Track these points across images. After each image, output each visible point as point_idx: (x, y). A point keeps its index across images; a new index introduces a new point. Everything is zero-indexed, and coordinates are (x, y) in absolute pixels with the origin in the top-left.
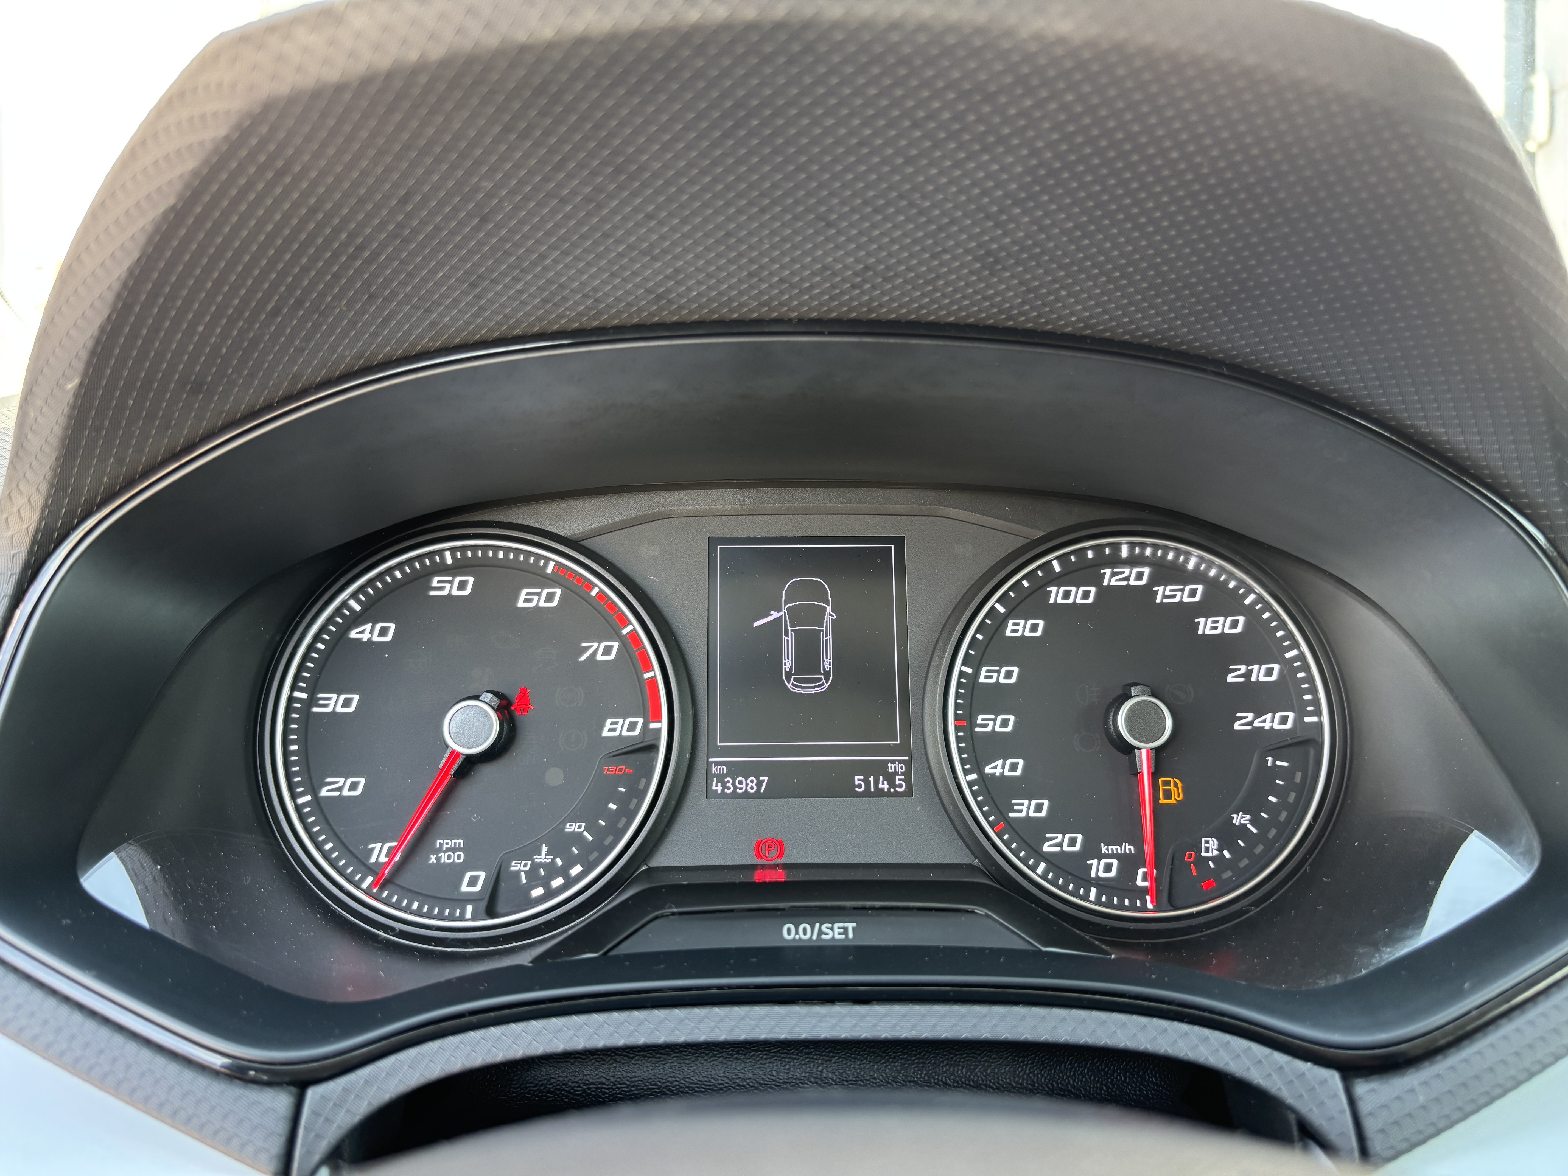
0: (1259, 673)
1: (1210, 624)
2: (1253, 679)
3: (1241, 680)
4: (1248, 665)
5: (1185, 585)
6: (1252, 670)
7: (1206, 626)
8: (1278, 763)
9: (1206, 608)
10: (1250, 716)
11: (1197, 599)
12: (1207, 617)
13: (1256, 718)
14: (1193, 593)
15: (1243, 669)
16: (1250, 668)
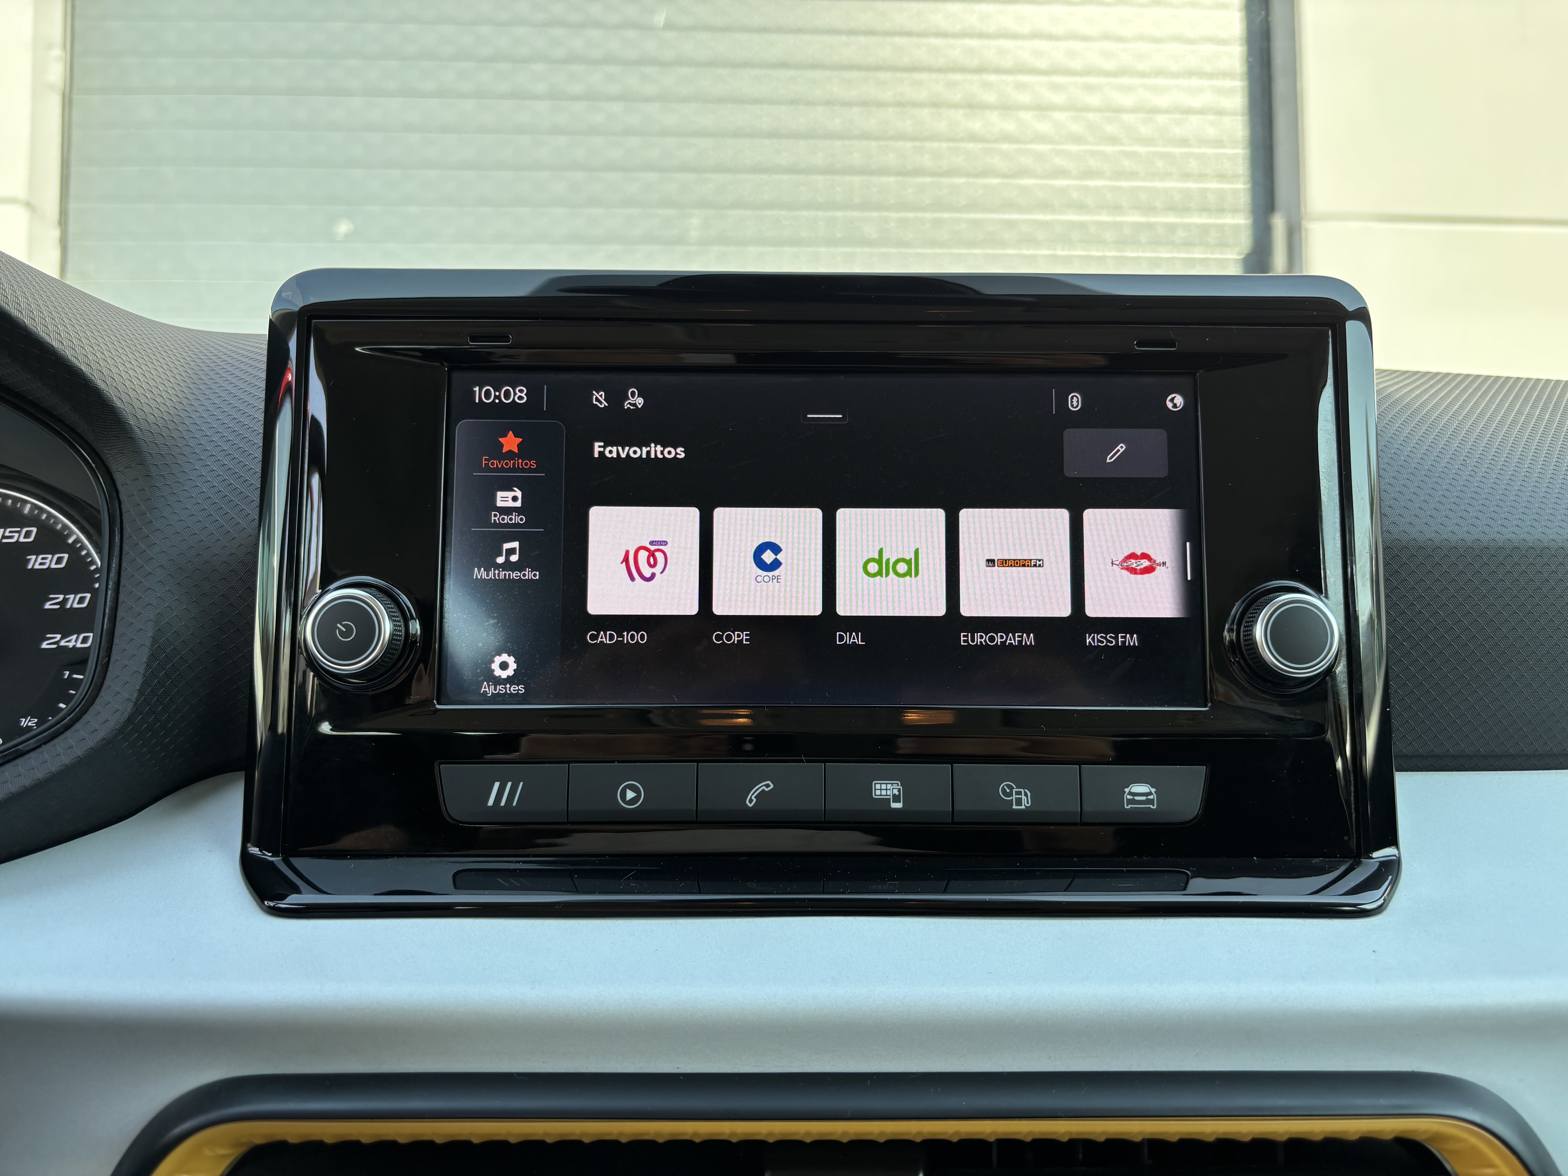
0: (73, 601)
1: (39, 561)
2: (68, 606)
3: (58, 607)
4: (65, 595)
5: (22, 528)
6: (68, 599)
7: (35, 562)
8: (75, 676)
9: (37, 548)
10: (59, 636)
11: (31, 539)
12: (37, 555)
13: (61, 639)
14: (27, 535)
15: (61, 597)
16: (67, 597)
